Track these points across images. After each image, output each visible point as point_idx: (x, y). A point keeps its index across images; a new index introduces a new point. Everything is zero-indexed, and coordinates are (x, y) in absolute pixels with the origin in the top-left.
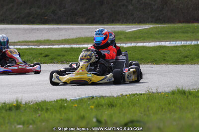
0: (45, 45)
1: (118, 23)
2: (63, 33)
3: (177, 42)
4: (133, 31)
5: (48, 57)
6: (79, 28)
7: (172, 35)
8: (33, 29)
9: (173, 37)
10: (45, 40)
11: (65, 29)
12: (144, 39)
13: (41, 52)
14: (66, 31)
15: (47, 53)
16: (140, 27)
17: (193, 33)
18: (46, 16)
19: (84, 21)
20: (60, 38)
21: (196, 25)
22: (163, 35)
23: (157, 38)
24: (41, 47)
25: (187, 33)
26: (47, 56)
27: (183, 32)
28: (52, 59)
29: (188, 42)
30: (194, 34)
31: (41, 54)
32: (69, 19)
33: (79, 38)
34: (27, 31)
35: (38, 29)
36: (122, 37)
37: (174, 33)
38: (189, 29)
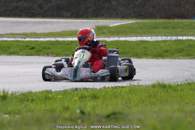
0: (31, 38)
2: (49, 26)
3: (158, 37)
4: (116, 26)
5: (34, 50)
6: (64, 22)
7: (154, 30)
8: (20, 22)
9: (154, 32)
10: (31, 33)
11: (51, 22)
12: (127, 34)
14: (52, 24)
15: (33, 46)
16: (123, 22)
17: (173, 28)
18: (33, 10)
20: (46, 31)
21: (176, 21)
22: (144, 30)
24: (27, 39)
25: (168, 28)
26: (33, 48)
27: (164, 28)
28: (38, 51)
29: (169, 37)
30: (174, 30)
31: (28, 46)
32: (55, 13)
33: (64, 31)
34: (14, 24)
35: (24, 22)
36: (105, 31)
37: (156, 28)
38: (169, 25)
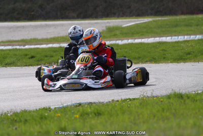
0: (31, 45)
1: (114, 17)
3: (180, 37)
4: (130, 26)
5: (34, 59)
7: (174, 29)
8: (18, 27)
9: (175, 31)
10: (31, 39)
11: (53, 25)
12: (143, 35)
14: (55, 27)
15: (33, 54)
16: (138, 21)
17: (197, 25)
18: (33, 11)
19: (76, 16)
20: (49, 36)
21: (200, 16)
22: (164, 30)
24: (27, 47)
25: (191, 26)
26: (32, 57)
27: (187, 25)
29: (192, 36)
30: (199, 27)
31: (26, 55)
32: (59, 14)
34: (11, 30)
35: (23, 27)
36: (118, 32)
37: (176, 26)
38: (193, 21)
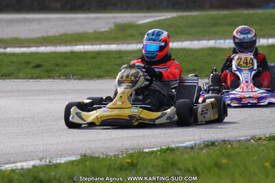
0: (14, 47)
2: (34, 26)
13: (27, 59)
14: (39, 23)
22: (199, 30)
23: (191, 35)
24: (9, 50)
26: (38, 66)
28: (47, 71)
33: (64, 35)
